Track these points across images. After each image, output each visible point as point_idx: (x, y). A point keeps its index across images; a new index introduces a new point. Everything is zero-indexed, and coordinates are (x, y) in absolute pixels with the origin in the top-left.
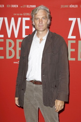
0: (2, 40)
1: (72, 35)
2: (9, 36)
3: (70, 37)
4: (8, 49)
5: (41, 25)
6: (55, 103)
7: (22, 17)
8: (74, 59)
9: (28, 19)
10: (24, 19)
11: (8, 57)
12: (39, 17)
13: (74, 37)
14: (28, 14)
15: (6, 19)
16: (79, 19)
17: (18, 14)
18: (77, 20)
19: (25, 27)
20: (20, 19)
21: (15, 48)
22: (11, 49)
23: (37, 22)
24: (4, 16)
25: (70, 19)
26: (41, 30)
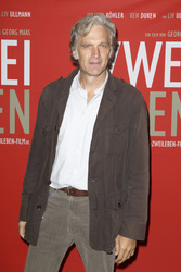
5: (96, 61)
6: (115, 242)
7: (1, 38)
9: (14, 43)
12: (92, 42)
14: (13, 32)
23: (87, 54)
26: (96, 72)
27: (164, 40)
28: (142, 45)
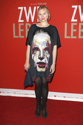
0: (23, 24)
1: (74, 19)
2: (28, 21)
3: (73, 20)
7: (37, 6)
8: (75, 37)
13: (76, 20)
15: (25, 8)
16: (80, 7)
17: (34, 4)
18: (78, 7)
20: (35, 8)
24: (23, 6)
25: (73, 7)
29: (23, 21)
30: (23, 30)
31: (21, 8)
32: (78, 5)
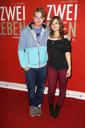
0: (5, 23)
4: (8, 28)
7: (16, 6)
9: (20, 7)
10: (18, 7)
11: (9, 34)
14: (20, 4)
15: (6, 7)
17: (13, 4)
18: (53, 7)
19: (18, 13)
20: (15, 7)
21: (12, 28)
22: (10, 28)
25: (48, 6)
27: (67, 4)
28: (59, 5)
29: (4, 20)
30: (5, 28)
31: (3, 8)
32: (53, 4)
